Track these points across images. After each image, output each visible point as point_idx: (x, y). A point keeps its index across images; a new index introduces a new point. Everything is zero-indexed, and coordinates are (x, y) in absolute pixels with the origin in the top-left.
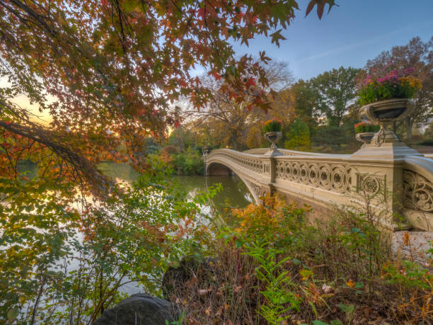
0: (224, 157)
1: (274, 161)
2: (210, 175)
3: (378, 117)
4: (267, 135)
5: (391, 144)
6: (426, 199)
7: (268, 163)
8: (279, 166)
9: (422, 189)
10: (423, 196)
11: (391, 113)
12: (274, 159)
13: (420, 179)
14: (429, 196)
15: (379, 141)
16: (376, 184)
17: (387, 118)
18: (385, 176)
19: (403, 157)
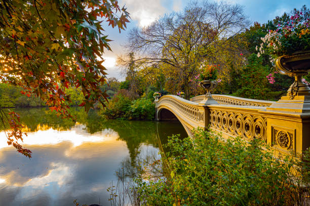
1: (208, 109)
2: (160, 121)
3: (290, 68)
4: (202, 83)
5: (303, 97)
7: (202, 111)
8: (212, 115)
12: (207, 107)
15: (292, 93)
16: (287, 138)
17: (299, 69)
18: (295, 130)
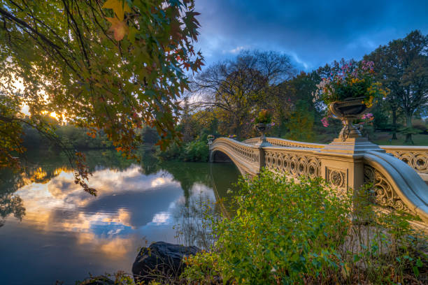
0: (224, 145)
1: (263, 151)
2: (214, 162)
3: (342, 113)
4: (257, 126)
5: (354, 139)
6: (383, 194)
7: (257, 153)
8: (266, 157)
9: (379, 184)
10: (380, 191)
11: (355, 109)
12: (262, 149)
13: (378, 174)
14: (385, 191)
15: (344, 135)
16: (340, 177)
17: (350, 114)
18: (348, 170)
19: (364, 152)
